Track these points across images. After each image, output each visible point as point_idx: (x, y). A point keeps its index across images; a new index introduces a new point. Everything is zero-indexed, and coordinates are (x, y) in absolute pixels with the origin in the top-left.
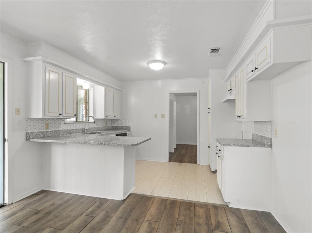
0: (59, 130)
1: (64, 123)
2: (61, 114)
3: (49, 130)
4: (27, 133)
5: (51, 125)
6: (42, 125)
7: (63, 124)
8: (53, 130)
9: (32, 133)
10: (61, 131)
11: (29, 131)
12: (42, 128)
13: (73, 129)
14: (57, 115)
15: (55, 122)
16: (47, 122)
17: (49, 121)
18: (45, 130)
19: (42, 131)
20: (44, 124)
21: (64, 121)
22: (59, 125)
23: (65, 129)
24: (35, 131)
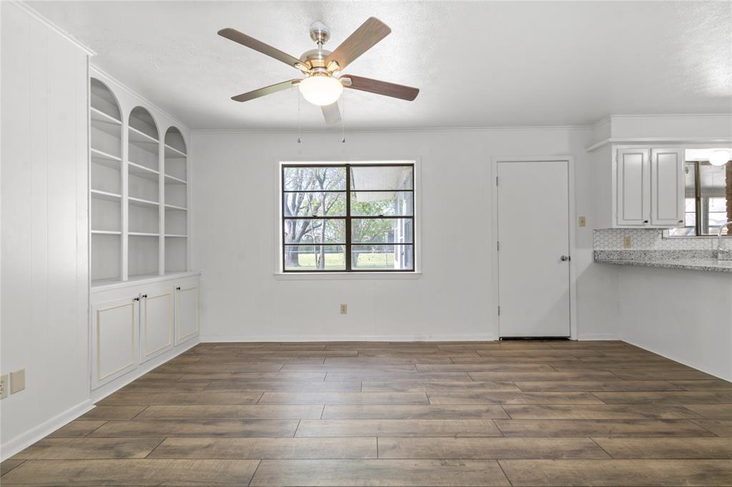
0: (652, 249)
1: (662, 238)
2: (646, 222)
3: (631, 249)
4: (595, 252)
5: (635, 241)
6: (619, 241)
7: (660, 240)
8: (639, 249)
9: (602, 251)
10: (655, 251)
11: (597, 249)
12: (619, 245)
13: (685, 249)
14: (641, 222)
15: (644, 236)
16: (627, 236)
17: (631, 234)
18: (623, 249)
19: (619, 249)
20: (622, 239)
21: (662, 234)
22: (652, 241)
23: (665, 248)
24: (606, 249)
